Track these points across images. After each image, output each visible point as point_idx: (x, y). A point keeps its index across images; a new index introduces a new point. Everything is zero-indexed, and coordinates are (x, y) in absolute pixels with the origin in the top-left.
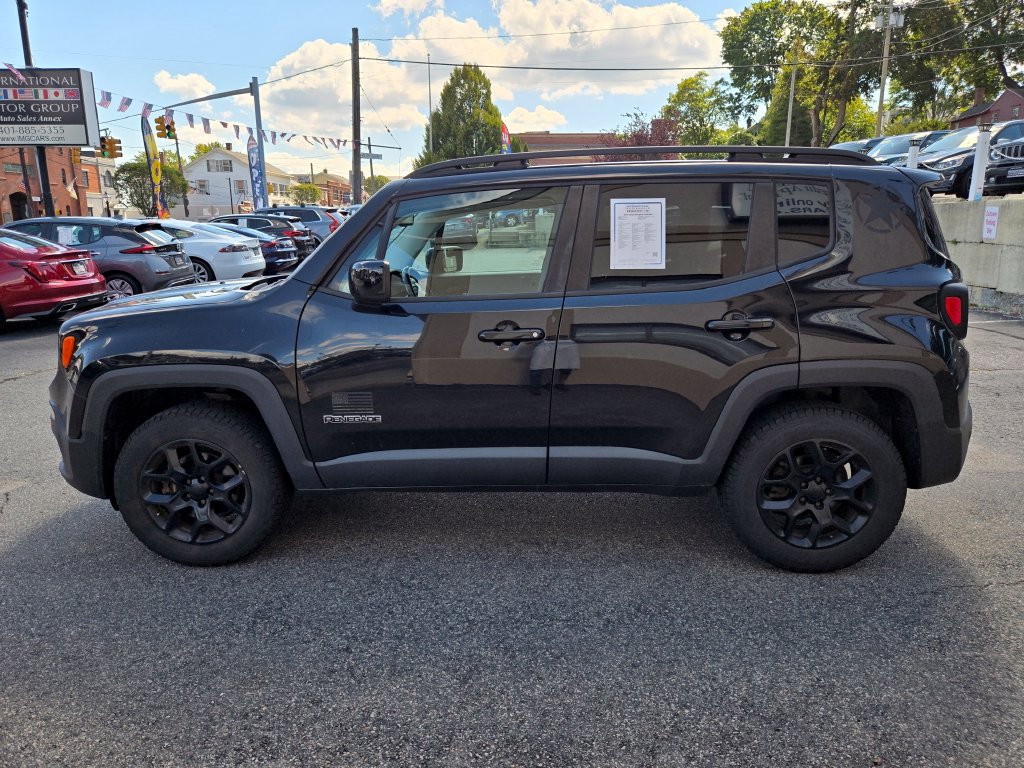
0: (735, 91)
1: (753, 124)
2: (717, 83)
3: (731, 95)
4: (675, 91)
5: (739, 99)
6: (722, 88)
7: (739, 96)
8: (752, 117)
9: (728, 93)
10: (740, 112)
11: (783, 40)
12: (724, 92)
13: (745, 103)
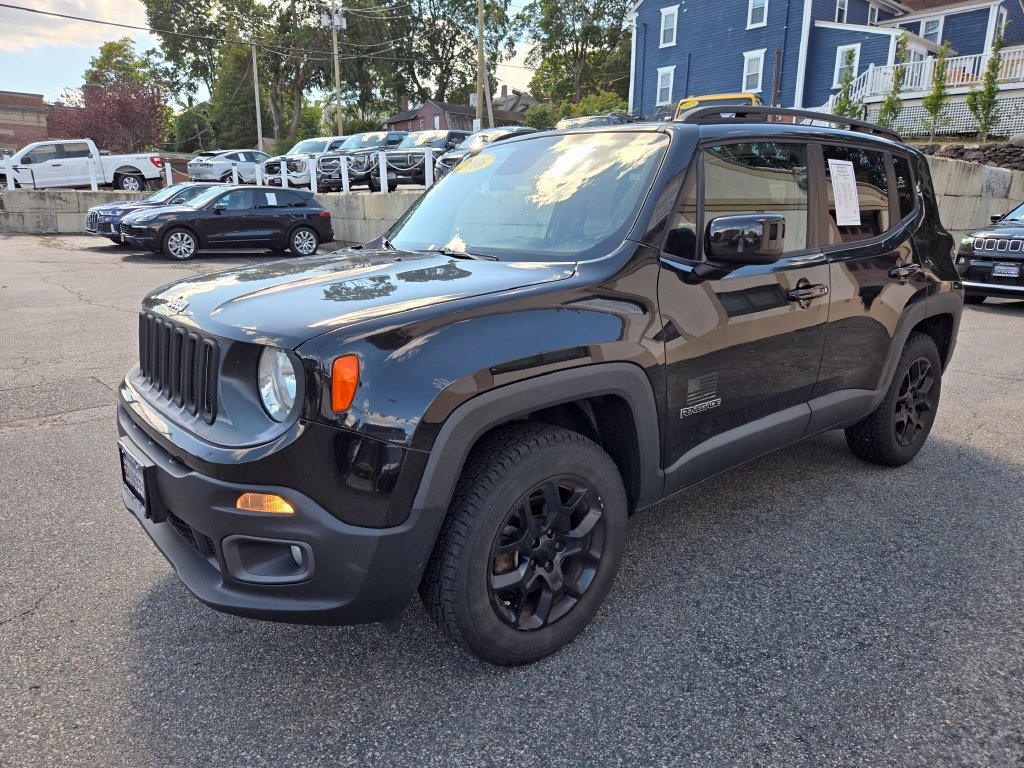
0: (170, 65)
1: (194, 104)
2: (148, 53)
3: (167, 69)
4: (98, 55)
5: (174, 74)
6: (154, 59)
7: (175, 71)
8: (195, 96)
9: (163, 65)
10: (179, 89)
11: (213, 19)
12: (158, 64)
13: (184, 80)
